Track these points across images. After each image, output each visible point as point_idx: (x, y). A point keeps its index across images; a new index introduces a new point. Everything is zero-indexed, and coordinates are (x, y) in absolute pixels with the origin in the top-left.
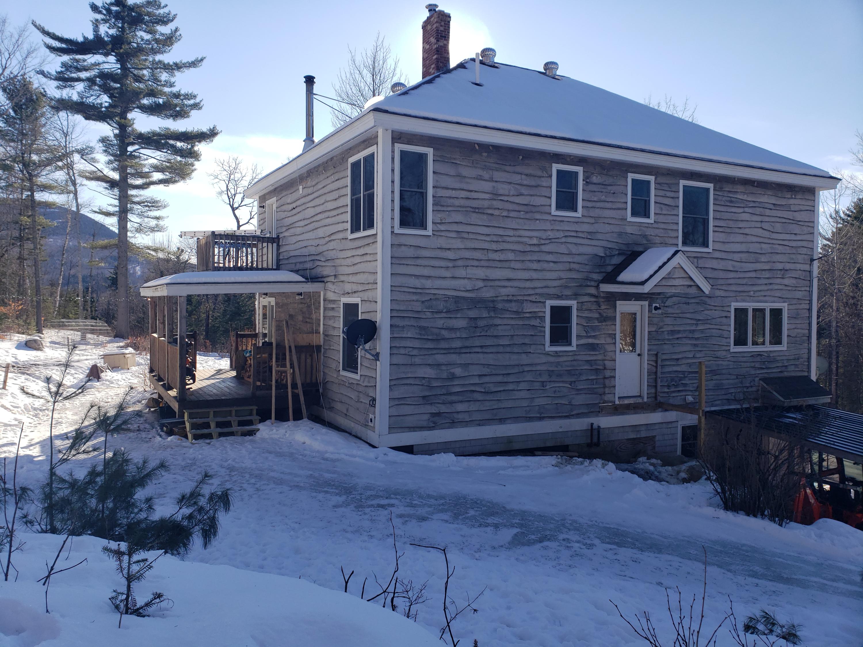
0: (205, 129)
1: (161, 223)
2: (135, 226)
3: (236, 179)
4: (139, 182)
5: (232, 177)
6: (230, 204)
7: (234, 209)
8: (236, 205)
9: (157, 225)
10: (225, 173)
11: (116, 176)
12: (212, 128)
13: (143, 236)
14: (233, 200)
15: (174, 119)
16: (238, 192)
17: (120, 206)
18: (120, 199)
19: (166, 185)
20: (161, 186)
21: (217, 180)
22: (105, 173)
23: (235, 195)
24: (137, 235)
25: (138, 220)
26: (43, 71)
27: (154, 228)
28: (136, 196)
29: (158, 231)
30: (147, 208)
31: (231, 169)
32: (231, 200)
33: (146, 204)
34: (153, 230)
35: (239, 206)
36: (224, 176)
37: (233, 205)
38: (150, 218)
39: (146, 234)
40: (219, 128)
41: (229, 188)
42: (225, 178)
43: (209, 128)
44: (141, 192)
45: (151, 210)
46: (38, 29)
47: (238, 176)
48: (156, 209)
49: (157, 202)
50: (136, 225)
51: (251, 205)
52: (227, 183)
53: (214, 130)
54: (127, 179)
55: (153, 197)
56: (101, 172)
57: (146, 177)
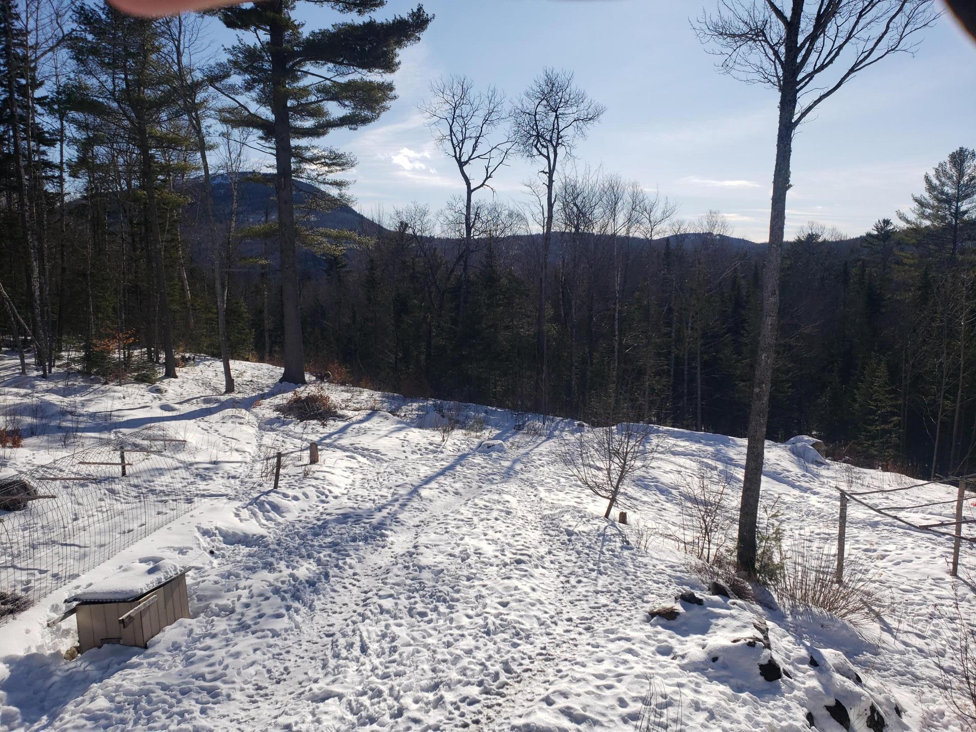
0: (404, 14)
3: (464, 115)
4: (309, 123)
5: (458, 111)
6: (455, 156)
7: (461, 165)
8: (464, 158)
10: (447, 106)
11: (266, 113)
12: (415, 10)
14: (461, 149)
15: (359, 12)
16: (467, 135)
17: (278, 167)
18: (278, 156)
19: (353, 126)
20: (345, 130)
21: (435, 119)
22: (252, 111)
23: (463, 141)
28: (307, 149)
30: (326, 168)
31: (456, 99)
32: (458, 149)
33: (323, 160)
35: (470, 159)
36: (445, 111)
37: (460, 157)
38: (328, 183)
40: (428, 11)
41: (454, 129)
42: (446, 115)
43: (411, 12)
45: (331, 172)
47: (466, 109)
48: (338, 168)
49: (340, 156)
51: (487, 156)
52: (451, 122)
53: (419, 16)
54: (288, 118)
55: (334, 149)
56: (246, 109)
57: (317, 113)
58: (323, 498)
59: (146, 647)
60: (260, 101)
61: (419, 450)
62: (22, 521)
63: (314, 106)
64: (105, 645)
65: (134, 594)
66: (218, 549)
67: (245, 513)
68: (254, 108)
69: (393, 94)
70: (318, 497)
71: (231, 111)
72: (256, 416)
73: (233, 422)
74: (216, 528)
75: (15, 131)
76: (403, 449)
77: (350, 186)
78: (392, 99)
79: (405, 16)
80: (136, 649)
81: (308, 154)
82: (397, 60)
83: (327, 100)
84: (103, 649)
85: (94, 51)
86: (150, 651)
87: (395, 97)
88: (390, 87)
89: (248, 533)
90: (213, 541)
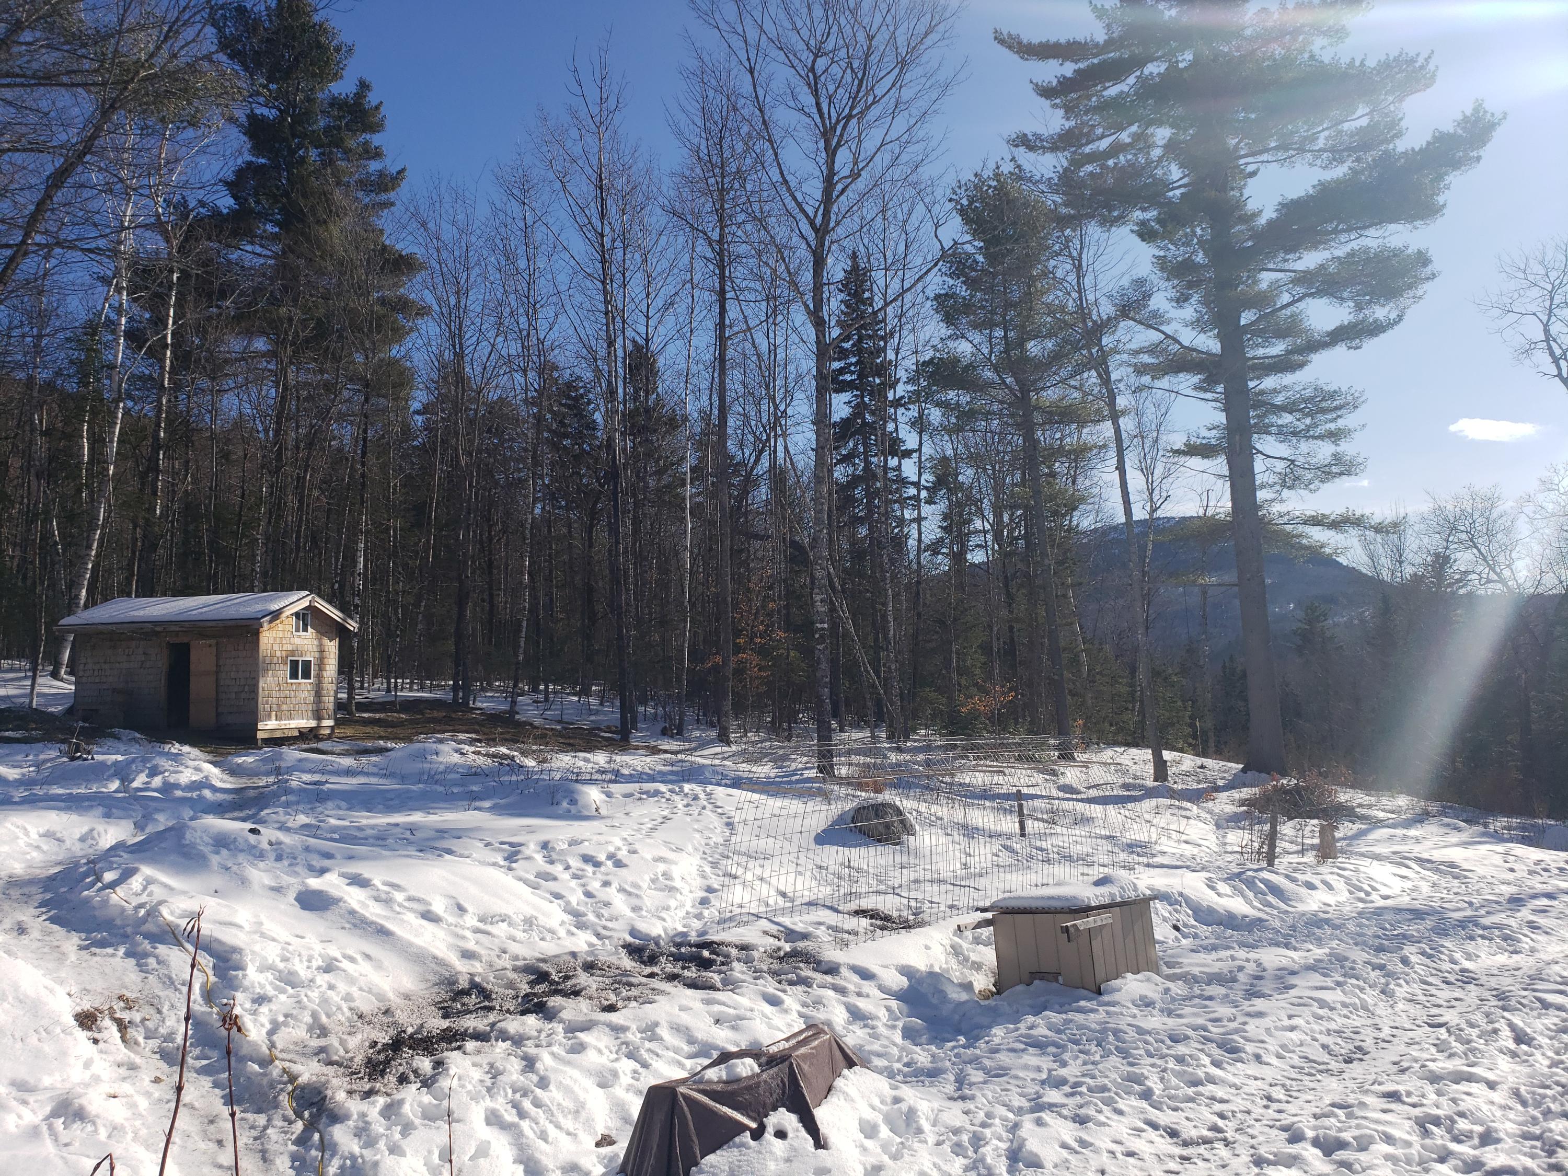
1: (1347, 448)
2: (1278, 470)
4: (1278, 348)
6: (1559, 375)
9: (1337, 458)
10: (1535, 293)
11: (1209, 343)
12: (1469, 112)
13: (1303, 492)
18: (1227, 410)
19: (1354, 344)
20: (1340, 350)
21: (1512, 317)
22: (1186, 343)
24: (1286, 493)
25: (1283, 450)
26: (1025, 135)
27: (1330, 465)
28: (1275, 391)
29: (1341, 474)
31: (1553, 275)
34: (1327, 473)
36: (1534, 301)
39: (1312, 487)
42: (1534, 307)
44: (1288, 379)
46: (1010, 47)
49: (1332, 395)
50: (1280, 466)
52: (1545, 319)
54: (1243, 346)
55: (1321, 383)
56: (1177, 341)
57: (1289, 329)
58: (1362, 895)
59: (1099, 992)
60: (1199, 324)
61: (1545, 870)
62: (898, 859)
63: (1288, 312)
64: (1036, 982)
65: (1080, 903)
66: (1186, 926)
67: (1223, 887)
68: (1188, 337)
69: (1428, 270)
70: (1351, 893)
71: (1152, 350)
72: (1210, 812)
73: (1172, 814)
74: (1181, 894)
75: (865, 445)
76: (1508, 865)
77: (1355, 435)
78: (1428, 279)
79: (1449, 127)
80: (1085, 992)
81: (1279, 400)
82: (1441, 199)
83: (1311, 295)
84: (1032, 988)
85: (967, 307)
86: (1105, 998)
87: (1434, 276)
88: (1423, 259)
89: (1235, 911)
90: (1176, 911)
